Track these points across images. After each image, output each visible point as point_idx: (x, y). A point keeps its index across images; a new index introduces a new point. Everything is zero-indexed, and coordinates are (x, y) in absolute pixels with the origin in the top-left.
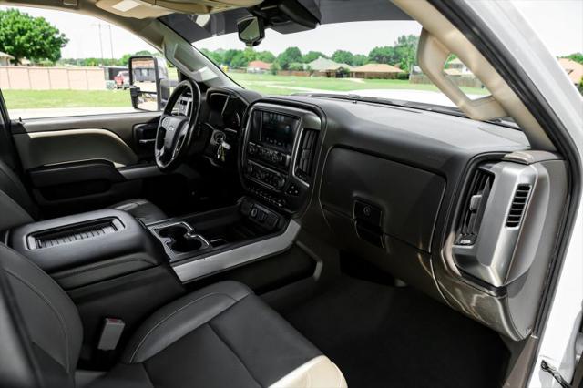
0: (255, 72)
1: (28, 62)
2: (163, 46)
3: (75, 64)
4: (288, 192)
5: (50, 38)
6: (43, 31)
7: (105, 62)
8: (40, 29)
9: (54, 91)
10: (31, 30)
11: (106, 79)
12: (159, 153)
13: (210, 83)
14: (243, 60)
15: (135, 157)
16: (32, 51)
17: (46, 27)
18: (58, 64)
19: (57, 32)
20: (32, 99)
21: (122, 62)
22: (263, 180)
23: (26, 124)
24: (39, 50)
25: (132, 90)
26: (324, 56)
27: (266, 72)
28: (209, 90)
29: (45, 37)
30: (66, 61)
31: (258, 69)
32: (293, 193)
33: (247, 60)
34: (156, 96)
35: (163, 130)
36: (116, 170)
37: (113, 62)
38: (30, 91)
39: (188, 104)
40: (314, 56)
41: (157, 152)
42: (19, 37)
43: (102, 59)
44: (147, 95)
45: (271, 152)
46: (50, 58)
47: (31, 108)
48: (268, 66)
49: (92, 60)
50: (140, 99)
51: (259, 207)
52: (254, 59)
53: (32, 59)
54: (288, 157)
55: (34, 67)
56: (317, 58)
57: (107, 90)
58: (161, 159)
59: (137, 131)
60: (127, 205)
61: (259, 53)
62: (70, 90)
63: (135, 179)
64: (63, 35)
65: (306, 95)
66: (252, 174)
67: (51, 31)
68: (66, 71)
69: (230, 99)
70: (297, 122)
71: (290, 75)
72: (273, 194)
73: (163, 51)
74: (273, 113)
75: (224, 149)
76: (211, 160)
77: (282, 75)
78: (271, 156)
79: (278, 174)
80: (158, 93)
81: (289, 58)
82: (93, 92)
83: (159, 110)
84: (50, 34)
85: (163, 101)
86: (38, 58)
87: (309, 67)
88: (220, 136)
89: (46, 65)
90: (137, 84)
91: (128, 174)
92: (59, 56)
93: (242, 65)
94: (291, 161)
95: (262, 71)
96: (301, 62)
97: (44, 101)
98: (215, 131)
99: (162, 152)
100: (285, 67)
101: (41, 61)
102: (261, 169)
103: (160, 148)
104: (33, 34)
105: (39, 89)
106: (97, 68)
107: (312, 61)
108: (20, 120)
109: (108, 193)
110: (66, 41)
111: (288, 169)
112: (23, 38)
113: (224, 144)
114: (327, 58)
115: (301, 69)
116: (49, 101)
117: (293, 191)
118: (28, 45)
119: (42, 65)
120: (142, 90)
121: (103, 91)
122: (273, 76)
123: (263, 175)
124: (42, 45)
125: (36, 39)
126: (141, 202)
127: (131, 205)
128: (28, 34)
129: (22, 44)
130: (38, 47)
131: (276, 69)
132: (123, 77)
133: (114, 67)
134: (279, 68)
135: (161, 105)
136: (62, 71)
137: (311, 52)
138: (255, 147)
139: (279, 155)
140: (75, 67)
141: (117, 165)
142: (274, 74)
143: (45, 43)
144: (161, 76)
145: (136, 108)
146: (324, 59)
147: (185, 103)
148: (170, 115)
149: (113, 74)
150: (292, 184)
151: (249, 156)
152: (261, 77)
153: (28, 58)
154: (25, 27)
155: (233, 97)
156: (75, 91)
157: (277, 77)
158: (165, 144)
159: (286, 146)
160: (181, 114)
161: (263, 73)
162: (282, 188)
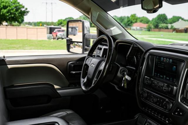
0: (137, 30)
1: (6, 24)
2: (90, 14)
3: (31, 25)
4: (174, 113)
5: (19, 11)
6: (16, 7)
7: (47, 24)
8: (14, 5)
9: (19, 40)
10: (10, 6)
11: (47, 33)
12: (83, 80)
13: (117, 37)
14: (129, 22)
15: (67, 83)
16: (9, 18)
17: (18, 5)
18: (22, 25)
19: (23, 7)
20: (7, 45)
21: (57, 24)
22: (156, 103)
23: (7, 59)
24: (13, 17)
25: (67, 40)
26: (183, 19)
27: (144, 30)
28: (117, 41)
29: (17, 10)
30: (26, 23)
31: (138, 28)
32: (179, 114)
33: (132, 22)
34: (81, 44)
35: (87, 66)
36: (55, 90)
37: (52, 23)
38: (6, 40)
39: (103, 50)
40: (176, 19)
41: (82, 80)
42: (3, 10)
43: (46, 22)
44: (76, 43)
45: (161, 84)
46: (18, 22)
47: (5, 49)
48: (145, 26)
49: (41, 22)
50: (71, 46)
51: (151, 122)
52: (136, 22)
53: (9, 22)
54: (175, 88)
55: (9, 27)
56: (178, 20)
57: (48, 40)
58: (85, 84)
59: (70, 66)
60: (61, 113)
61: (139, 18)
62: (27, 40)
63: (66, 96)
64: (26, 9)
65: (182, 45)
66: (146, 98)
67: (20, 7)
68: (26, 29)
69: (133, 47)
70: (183, 64)
71: (160, 31)
72: (162, 114)
73: (90, 17)
74: (164, 57)
75: (127, 80)
76: (116, 86)
77: (154, 31)
78: (162, 87)
79: (167, 100)
80: (83, 42)
81: (158, 21)
82: (40, 41)
83: (83, 53)
84: (20, 8)
85: (86, 47)
86: (12, 22)
87: (172, 27)
88: (124, 71)
89: (16, 26)
90: (70, 37)
91: (62, 93)
92: (23, 20)
93: (129, 25)
94: (177, 91)
95: (141, 29)
96: (166, 23)
97: (13, 46)
98: (121, 68)
99: (85, 80)
100: (156, 27)
101: (13, 23)
102: (154, 95)
103: (84, 78)
104: (10, 8)
105: (11, 39)
106: (42, 27)
107: (175, 22)
108: (4, 57)
109: (49, 104)
110: (28, 12)
111: (175, 96)
112: (5, 11)
113: (127, 77)
114: (185, 20)
115: (167, 28)
116: (15, 46)
117: (179, 112)
118: (8, 14)
119: (13, 25)
120: (73, 40)
121: (45, 41)
122: (148, 32)
123: (155, 100)
124: (15, 14)
125: (12, 11)
126: (69, 112)
127: (63, 113)
128: (8, 8)
129: (5, 14)
130: (13, 16)
131: (150, 28)
132: (57, 32)
133: (53, 26)
134: (153, 27)
135: (84, 50)
136: (24, 29)
137: (174, 17)
138: (150, 80)
139: (168, 86)
140: (31, 26)
141: (56, 87)
142: (149, 30)
143: (17, 13)
144: (86, 32)
145: (69, 51)
146: (183, 21)
147: (101, 49)
148: (92, 56)
149: (51, 30)
150: (178, 108)
151: (145, 85)
152: (141, 32)
153: (7, 22)
154: (7, 5)
155: (135, 46)
156: (30, 40)
157: (150, 33)
158: (88, 75)
159: (173, 80)
160: (98, 56)
161: (141, 30)
162: (170, 110)
